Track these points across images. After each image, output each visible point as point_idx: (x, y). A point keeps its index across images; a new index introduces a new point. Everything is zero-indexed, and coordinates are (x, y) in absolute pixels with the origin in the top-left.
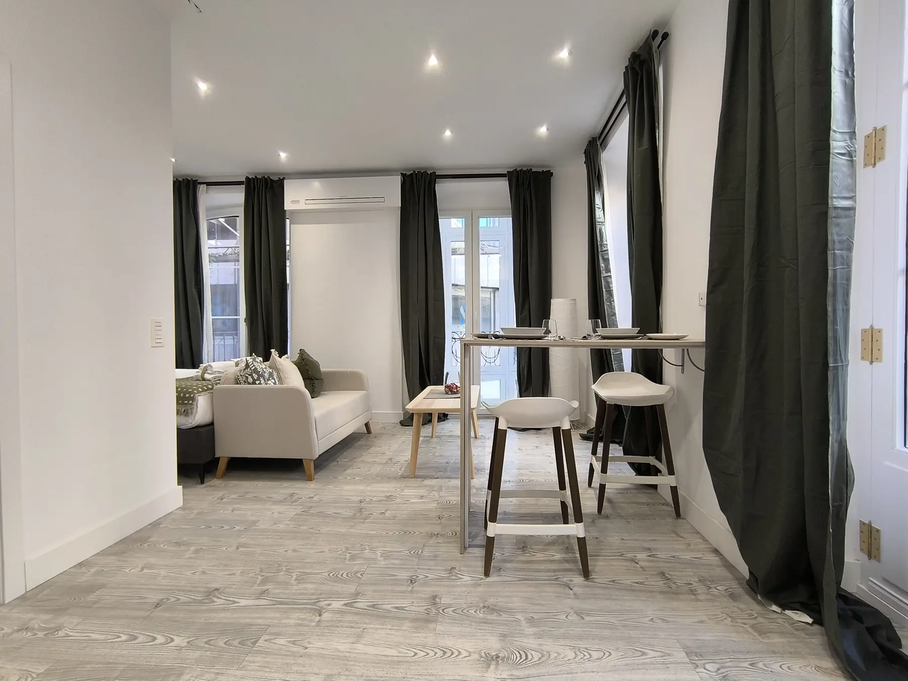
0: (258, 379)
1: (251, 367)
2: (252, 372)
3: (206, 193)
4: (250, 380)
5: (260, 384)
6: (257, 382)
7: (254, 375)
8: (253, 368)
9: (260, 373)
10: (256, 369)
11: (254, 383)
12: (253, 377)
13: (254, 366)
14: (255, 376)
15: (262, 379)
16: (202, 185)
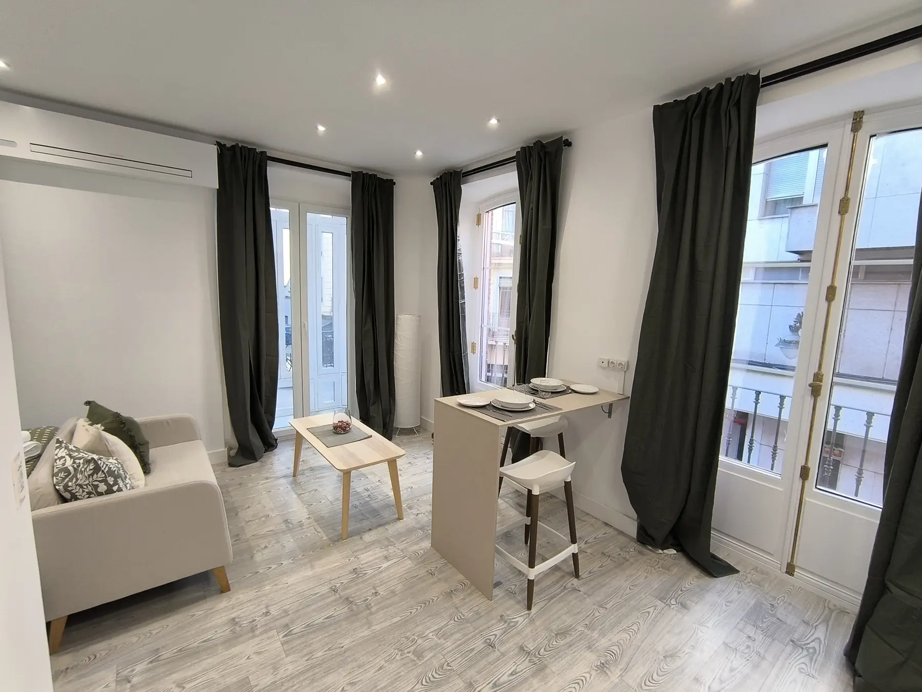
0: (116, 483)
2: (106, 477)
4: (102, 487)
5: (120, 490)
6: (115, 488)
9: (116, 472)
11: (109, 491)
12: (107, 483)
13: (107, 465)
14: (111, 480)
15: (120, 481)
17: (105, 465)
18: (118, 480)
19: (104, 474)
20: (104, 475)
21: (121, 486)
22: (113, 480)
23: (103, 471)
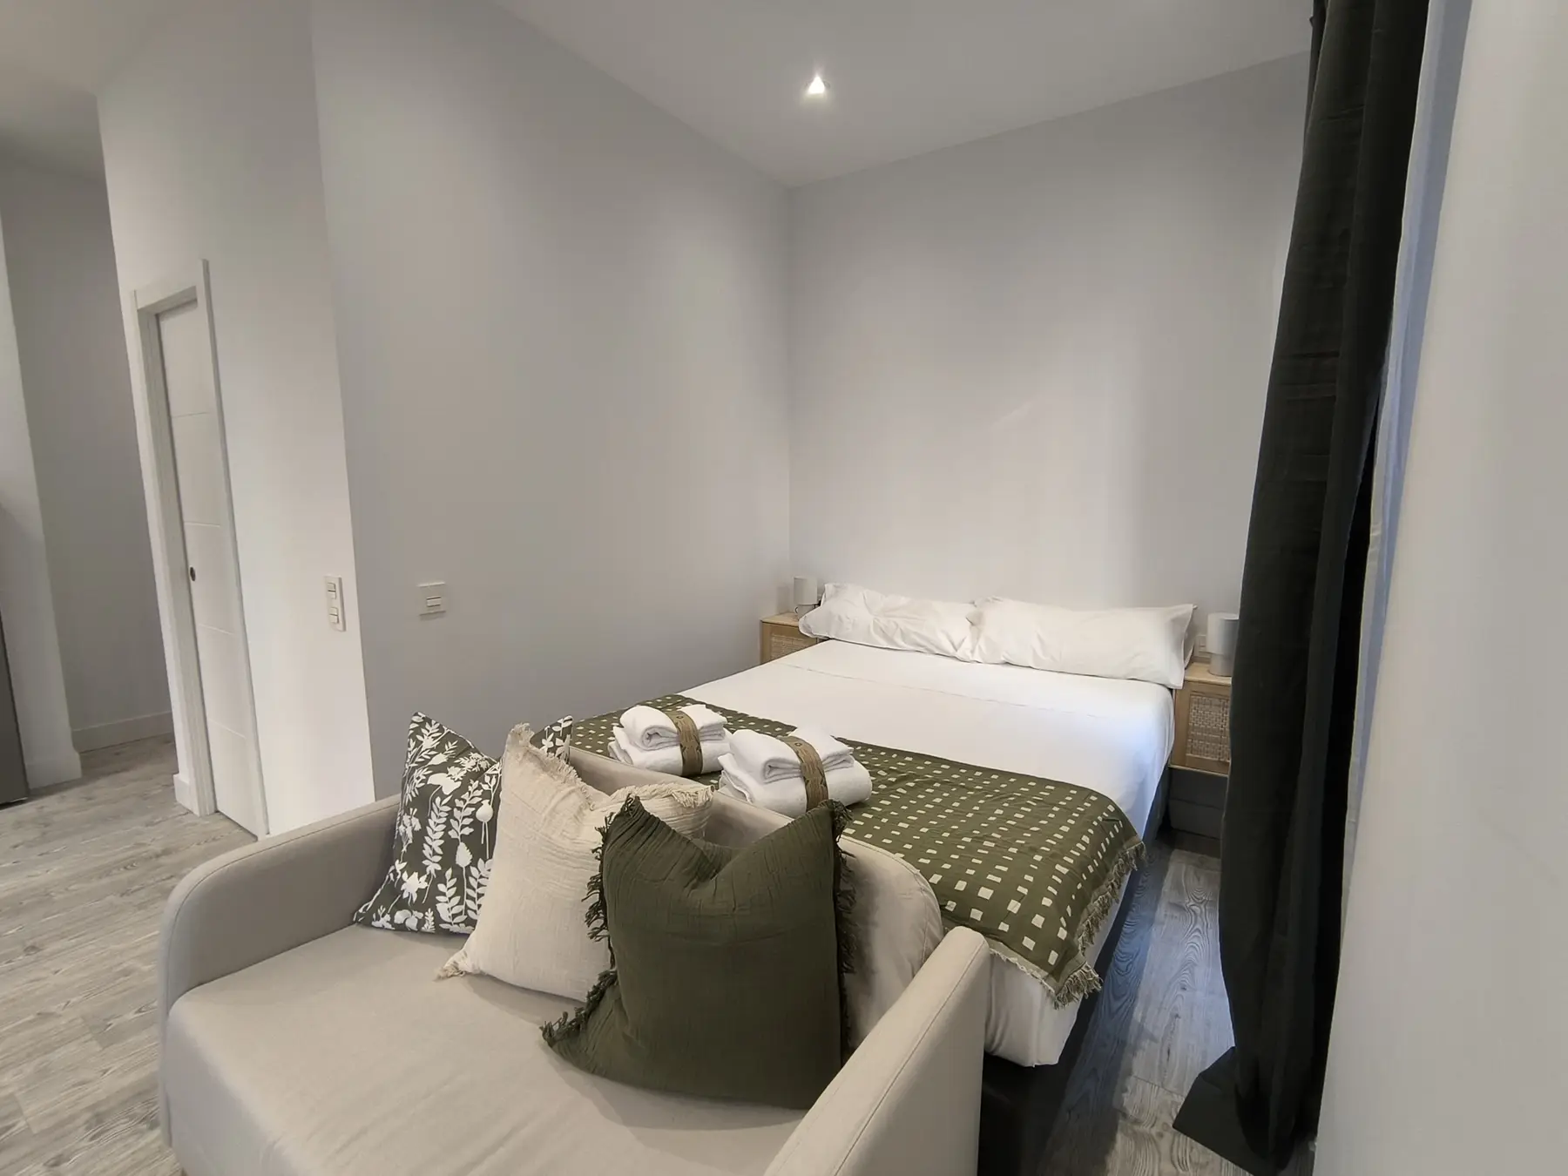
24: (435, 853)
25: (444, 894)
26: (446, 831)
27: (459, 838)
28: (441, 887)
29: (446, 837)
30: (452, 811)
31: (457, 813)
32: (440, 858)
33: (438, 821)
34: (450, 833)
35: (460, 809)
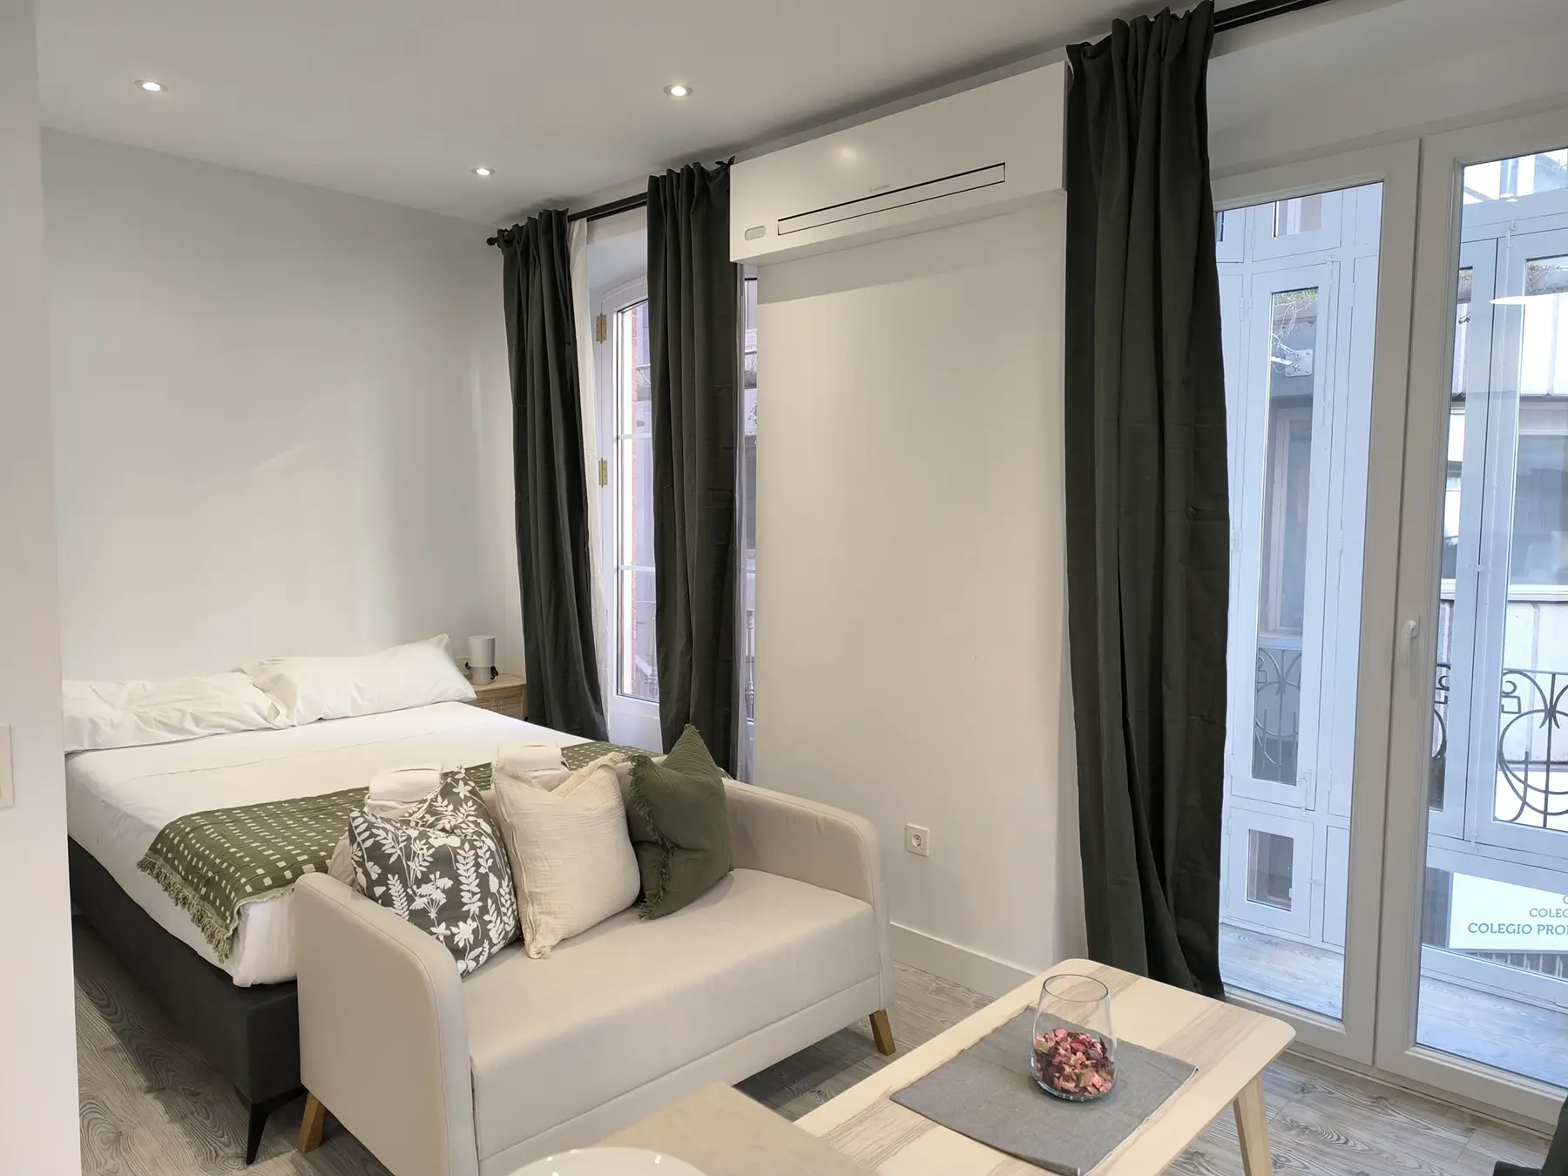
0: (382, 880)
1: (359, 839)
2: (362, 857)
3: (588, 243)
6: (379, 891)
7: (369, 865)
8: (369, 843)
9: (392, 859)
10: (378, 846)
12: (366, 873)
13: (372, 835)
16: (578, 222)
17: (368, 833)
18: (390, 876)
19: (361, 850)
20: (360, 854)
21: (392, 892)
22: (380, 871)
23: (359, 845)
24: (474, 894)
25: (491, 921)
26: (476, 871)
27: (487, 870)
28: (487, 918)
29: (479, 875)
30: (476, 852)
31: (480, 852)
32: (479, 895)
33: (466, 868)
34: (480, 871)
35: (480, 848)
